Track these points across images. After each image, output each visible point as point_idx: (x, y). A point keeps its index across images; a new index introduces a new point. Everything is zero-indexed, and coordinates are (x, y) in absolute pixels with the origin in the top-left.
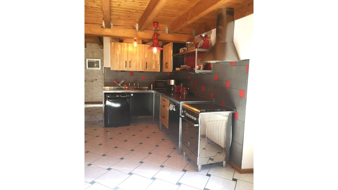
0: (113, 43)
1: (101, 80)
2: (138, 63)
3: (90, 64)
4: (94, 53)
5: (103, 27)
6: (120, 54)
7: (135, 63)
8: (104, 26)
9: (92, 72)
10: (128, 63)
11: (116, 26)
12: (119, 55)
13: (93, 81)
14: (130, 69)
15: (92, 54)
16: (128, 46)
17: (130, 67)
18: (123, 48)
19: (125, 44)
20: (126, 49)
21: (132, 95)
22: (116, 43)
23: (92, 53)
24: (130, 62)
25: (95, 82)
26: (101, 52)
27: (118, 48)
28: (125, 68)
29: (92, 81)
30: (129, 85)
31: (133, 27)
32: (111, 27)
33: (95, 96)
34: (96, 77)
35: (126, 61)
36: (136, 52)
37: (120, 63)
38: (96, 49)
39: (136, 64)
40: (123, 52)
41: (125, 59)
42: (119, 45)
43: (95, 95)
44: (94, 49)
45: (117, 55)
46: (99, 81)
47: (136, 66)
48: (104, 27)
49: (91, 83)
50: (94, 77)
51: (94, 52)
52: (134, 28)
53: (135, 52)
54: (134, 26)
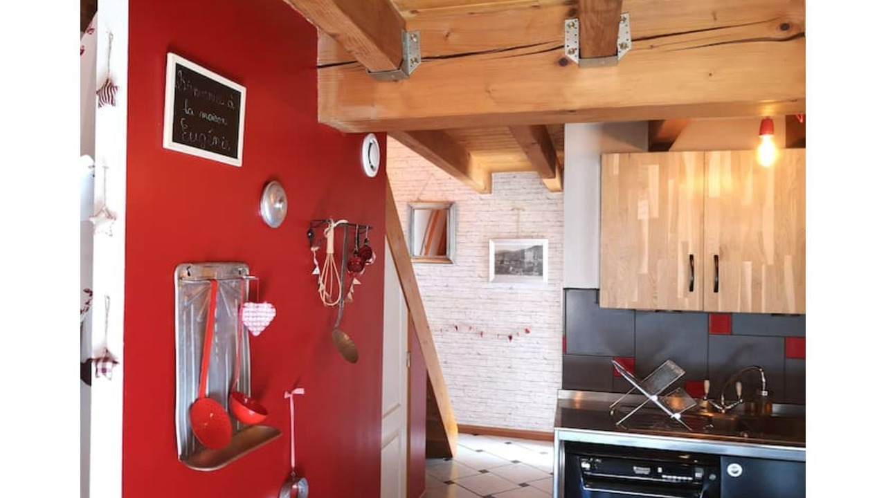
0: (616, 156)
1: (547, 334)
2: (771, 262)
3: (502, 262)
4: (521, 212)
5: (564, 62)
6: (656, 215)
7: (748, 265)
8: (572, 52)
9: (513, 296)
10: (704, 267)
11: (652, 42)
12: (651, 221)
13: (514, 337)
14: (716, 303)
15: (515, 218)
16: (704, 166)
17: (716, 290)
18: (671, 182)
19: (690, 158)
20: (690, 185)
21: (734, 470)
22: (635, 156)
23: (513, 215)
24: (716, 257)
25: (520, 340)
26: (553, 207)
27: (644, 186)
28: (685, 296)
29: (510, 338)
30: (707, 391)
31: (785, 27)
32: (622, 53)
33: (518, 405)
34: (527, 319)
35: (692, 257)
36: (760, 198)
37: (652, 267)
38: (530, 197)
39: (756, 270)
40: (676, 203)
41: (685, 245)
42: (651, 166)
43: (519, 399)
44: (521, 198)
45: (639, 223)
46: (539, 335)
47: (756, 284)
48: (574, 58)
49: (505, 344)
50: (520, 319)
51: (524, 210)
52: (793, 33)
53: (748, 199)
54: (793, 18)
